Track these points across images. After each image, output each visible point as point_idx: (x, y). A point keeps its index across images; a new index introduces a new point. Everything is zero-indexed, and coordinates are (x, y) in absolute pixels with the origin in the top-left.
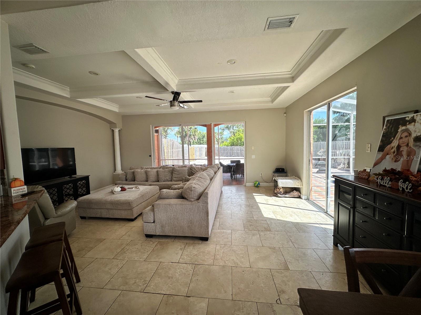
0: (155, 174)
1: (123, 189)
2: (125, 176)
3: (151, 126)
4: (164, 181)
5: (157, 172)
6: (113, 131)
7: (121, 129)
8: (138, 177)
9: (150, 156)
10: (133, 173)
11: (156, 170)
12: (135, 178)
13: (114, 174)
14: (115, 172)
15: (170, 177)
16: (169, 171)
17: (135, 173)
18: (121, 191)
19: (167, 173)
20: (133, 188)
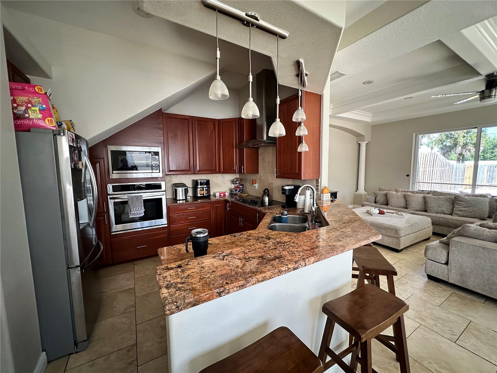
0: (421, 200)
1: (381, 213)
2: (374, 198)
3: (414, 135)
4: (437, 212)
5: (424, 198)
6: (359, 144)
7: (369, 142)
8: (392, 201)
9: (408, 176)
10: (386, 195)
11: (422, 195)
12: (388, 201)
13: (356, 194)
14: (356, 192)
15: (448, 208)
16: (447, 200)
17: (389, 196)
18: (379, 213)
19: (443, 202)
20: (394, 213)
